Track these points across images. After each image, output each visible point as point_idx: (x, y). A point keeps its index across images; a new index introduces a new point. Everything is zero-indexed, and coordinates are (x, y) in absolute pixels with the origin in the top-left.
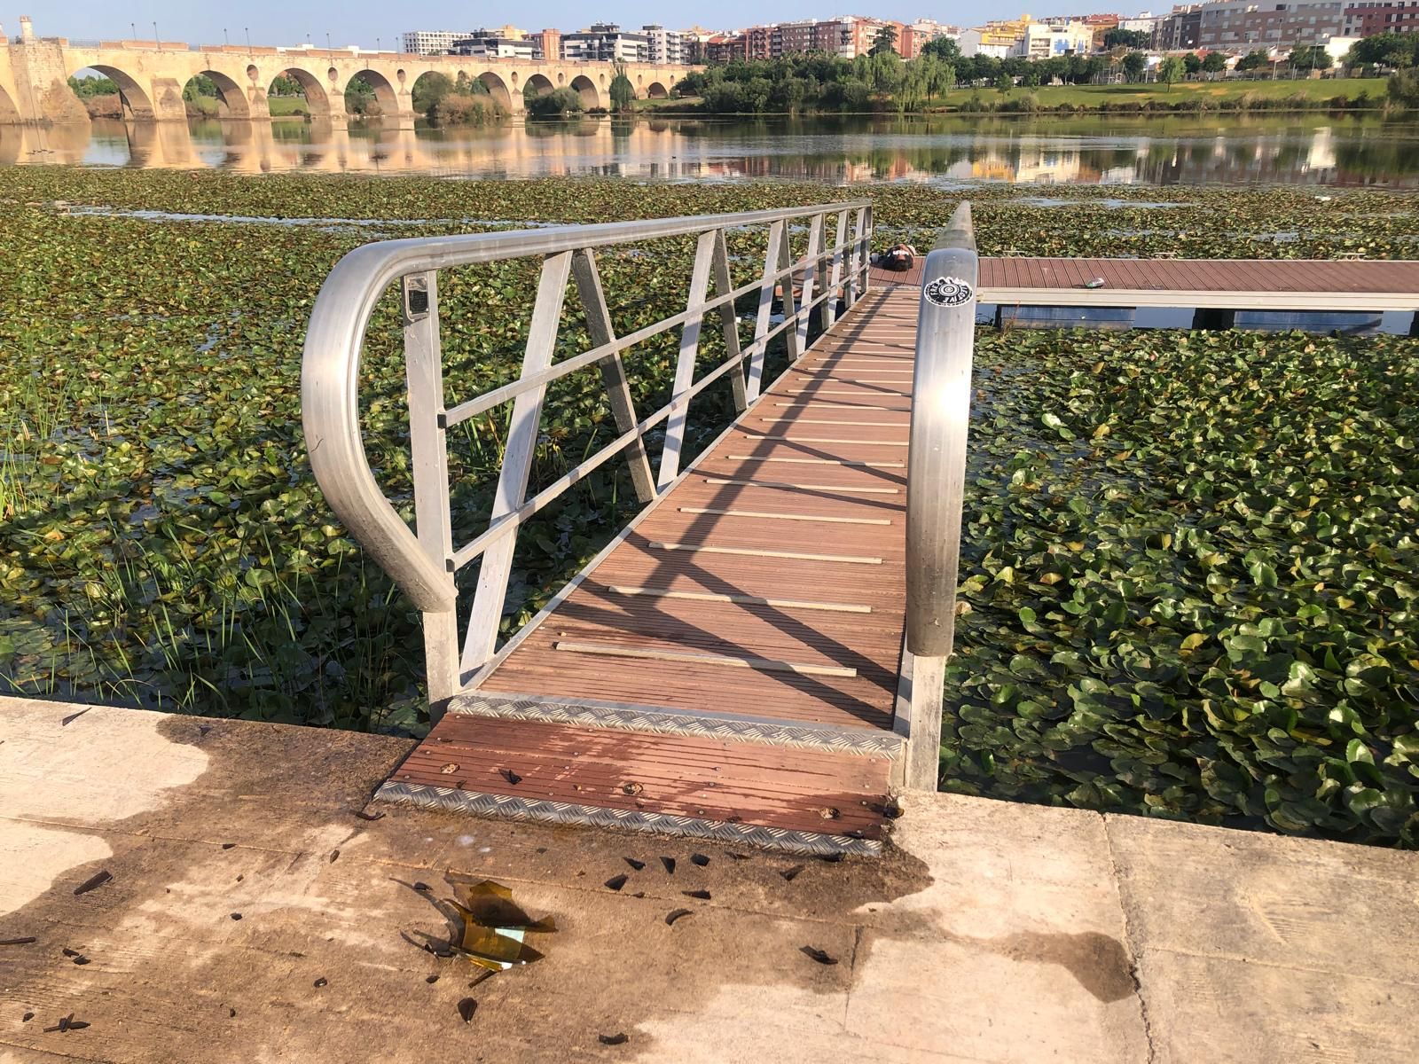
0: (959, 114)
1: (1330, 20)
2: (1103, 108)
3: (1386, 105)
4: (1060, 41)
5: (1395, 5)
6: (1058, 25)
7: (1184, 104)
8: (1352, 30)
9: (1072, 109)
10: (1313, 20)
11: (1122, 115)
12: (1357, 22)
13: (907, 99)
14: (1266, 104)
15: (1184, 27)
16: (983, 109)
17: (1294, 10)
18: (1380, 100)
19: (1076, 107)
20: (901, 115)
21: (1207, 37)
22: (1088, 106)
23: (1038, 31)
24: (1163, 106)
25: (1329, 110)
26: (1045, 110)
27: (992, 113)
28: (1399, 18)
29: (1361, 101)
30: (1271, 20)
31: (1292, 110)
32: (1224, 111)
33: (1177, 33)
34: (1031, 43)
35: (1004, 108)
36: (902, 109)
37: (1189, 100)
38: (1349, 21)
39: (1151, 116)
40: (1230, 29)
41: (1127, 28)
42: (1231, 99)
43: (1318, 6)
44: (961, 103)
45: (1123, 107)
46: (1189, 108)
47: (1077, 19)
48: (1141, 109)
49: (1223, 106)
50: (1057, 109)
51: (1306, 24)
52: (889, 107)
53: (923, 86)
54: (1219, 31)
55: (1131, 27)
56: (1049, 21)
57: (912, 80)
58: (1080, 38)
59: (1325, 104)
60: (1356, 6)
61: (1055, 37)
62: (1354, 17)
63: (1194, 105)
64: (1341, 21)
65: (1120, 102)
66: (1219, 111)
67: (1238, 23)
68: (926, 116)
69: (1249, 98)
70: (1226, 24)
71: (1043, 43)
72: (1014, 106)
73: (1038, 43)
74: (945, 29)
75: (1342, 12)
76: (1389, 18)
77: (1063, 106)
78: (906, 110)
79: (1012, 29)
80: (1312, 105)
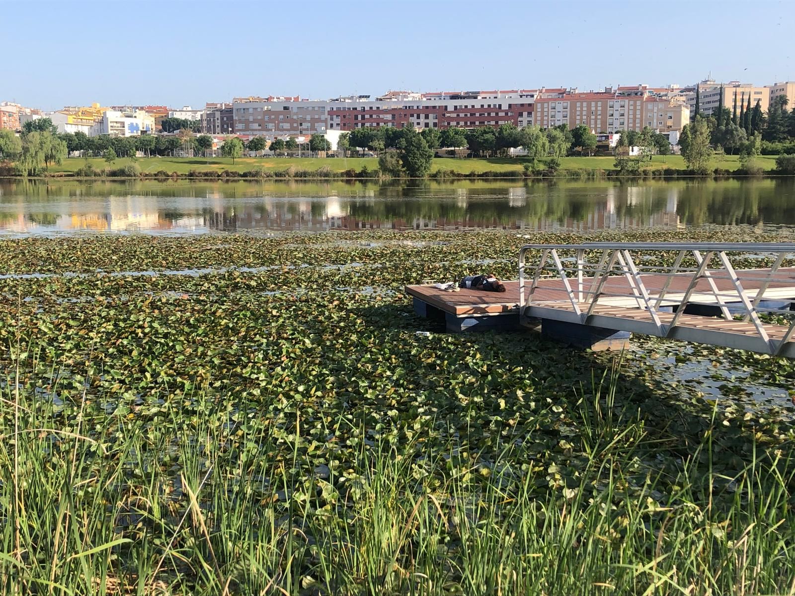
0: (75, 178)
1: (319, 118)
2: (191, 175)
3: (381, 175)
4: (132, 124)
5: (359, 109)
6: (128, 112)
7: (250, 173)
8: (335, 125)
9: (168, 176)
10: (308, 118)
11: (206, 180)
12: (337, 120)
13: (28, 165)
14: (304, 174)
15: (222, 119)
16: (96, 175)
17: (295, 110)
18: (376, 172)
19: (170, 174)
20: (25, 179)
21: (239, 126)
22: (179, 173)
23: (113, 116)
24: (235, 174)
25: (345, 178)
26: (146, 175)
27: (104, 178)
28: (363, 117)
29: (364, 173)
30: (281, 117)
31: (323, 178)
32: (278, 178)
33: (218, 123)
34: (110, 125)
35: (113, 174)
36: (26, 174)
37: (253, 170)
38: (332, 119)
39: (227, 181)
40: (254, 121)
41: (175, 116)
42: (281, 170)
43: (310, 109)
44: (76, 170)
45: (206, 174)
46: (254, 176)
47: (142, 108)
48: (219, 176)
49: (276, 175)
50: (156, 175)
51: (305, 120)
52: (16, 173)
53: (41, 155)
54: (247, 122)
55: (178, 116)
56: (121, 109)
57: (32, 151)
58: (146, 122)
59: (342, 174)
60: (335, 109)
61: (128, 121)
62: (335, 117)
63: (257, 174)
64: (326, 119)
65: (203, 171)
66: (275, 178)
67: (259, 118)
68: (46, 179)
69: (293, 170)
70: (251, 119)
71: (119, 125)
72: (122, 173)
73: (115, 124)
74: (28, 111)
75: (326, 113)
76: (356, 117)
77: (160, 173)
78: (29, 175)
79: (91, 114)
80: (335, 175)
